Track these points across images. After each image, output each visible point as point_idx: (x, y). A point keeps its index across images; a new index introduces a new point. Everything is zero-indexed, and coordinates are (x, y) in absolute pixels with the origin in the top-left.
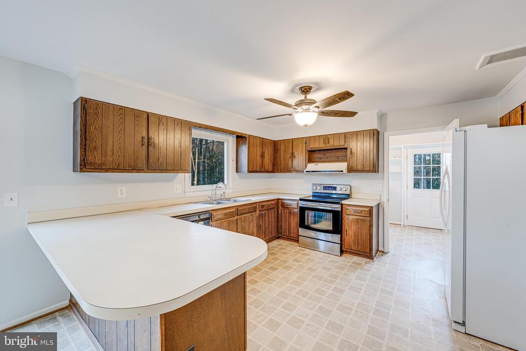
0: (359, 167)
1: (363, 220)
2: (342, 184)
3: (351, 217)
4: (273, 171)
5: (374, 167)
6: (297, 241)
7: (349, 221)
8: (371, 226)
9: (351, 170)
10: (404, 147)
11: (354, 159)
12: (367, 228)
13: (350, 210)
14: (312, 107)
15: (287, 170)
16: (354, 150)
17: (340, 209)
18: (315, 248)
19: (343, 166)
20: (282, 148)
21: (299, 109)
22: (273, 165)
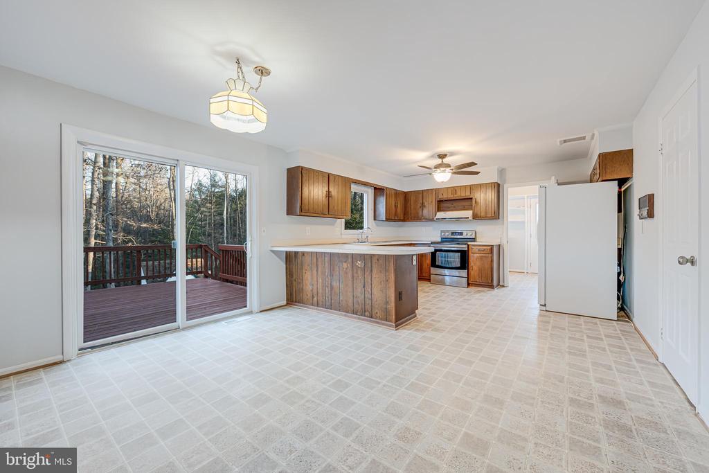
0: (483, 214)
1: (485, 257)
2: (467, 230)
3: (476, 255)
4: (404, 220)
5: (496, 214)
6: (429, 280)
7: (474, 259)
8: (492, 261)
9: (476, 217)
10: (528, 197)
11: (479, 207)
12: (490, 263)
13: (475, 249)
14: (448, 170)
15: (417, 218)
16: (478, 200)
17: (466, 249)
18: (442, 283)
19: (469, 213)
20: (413, 198)
21: (438, 170)
22: (404, 214)
